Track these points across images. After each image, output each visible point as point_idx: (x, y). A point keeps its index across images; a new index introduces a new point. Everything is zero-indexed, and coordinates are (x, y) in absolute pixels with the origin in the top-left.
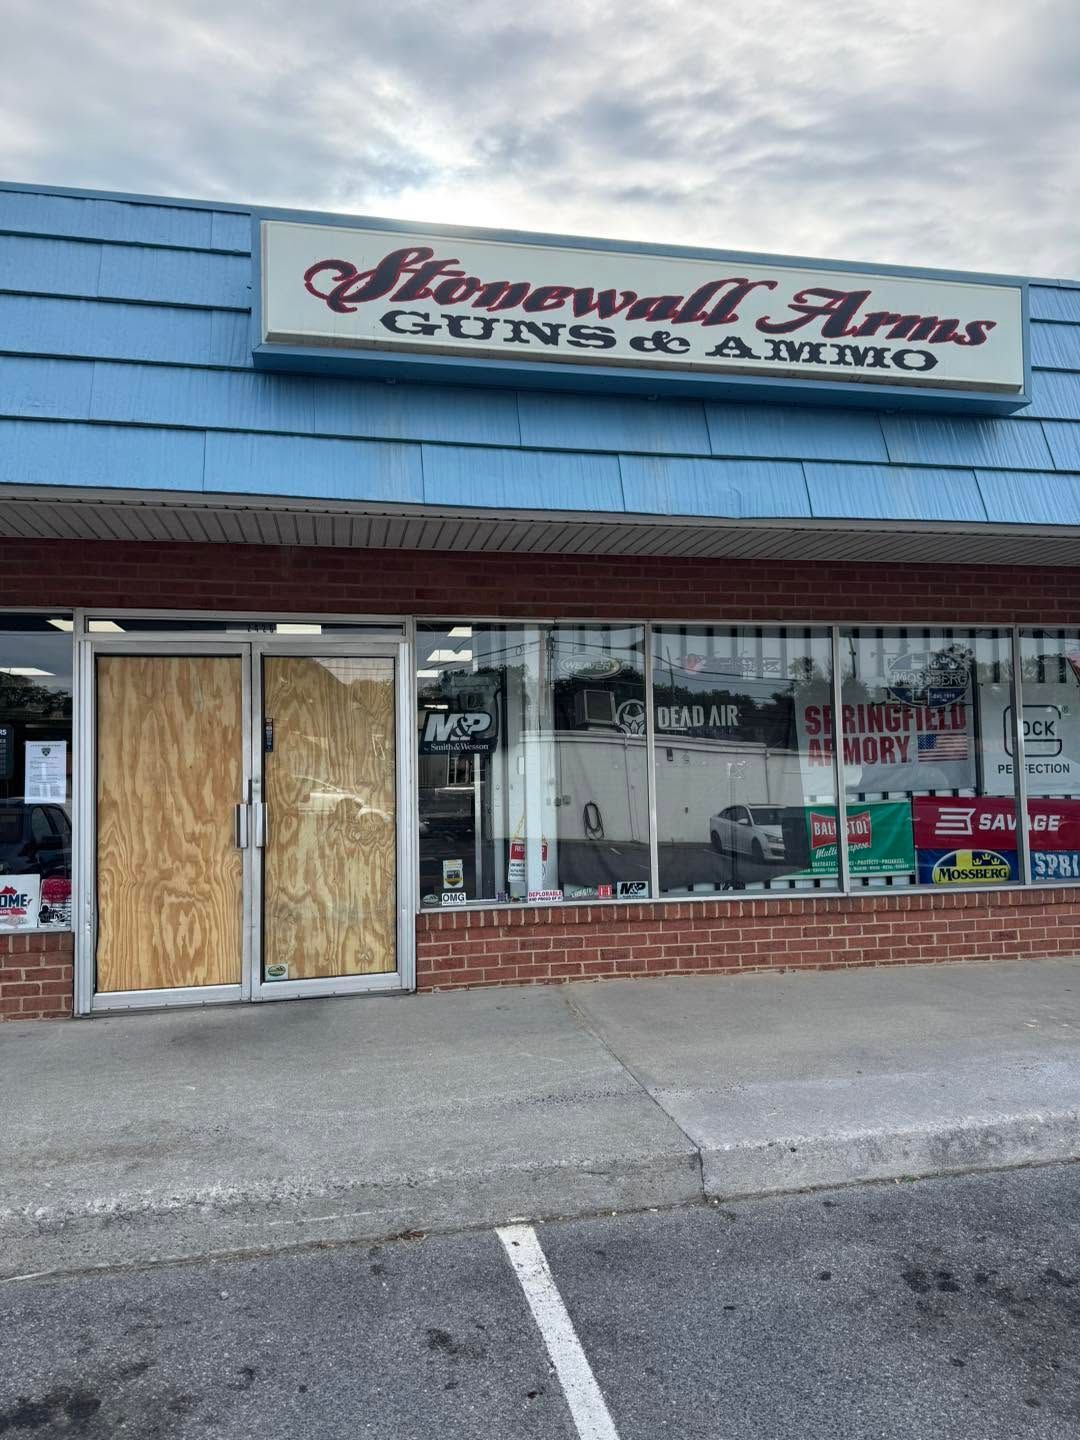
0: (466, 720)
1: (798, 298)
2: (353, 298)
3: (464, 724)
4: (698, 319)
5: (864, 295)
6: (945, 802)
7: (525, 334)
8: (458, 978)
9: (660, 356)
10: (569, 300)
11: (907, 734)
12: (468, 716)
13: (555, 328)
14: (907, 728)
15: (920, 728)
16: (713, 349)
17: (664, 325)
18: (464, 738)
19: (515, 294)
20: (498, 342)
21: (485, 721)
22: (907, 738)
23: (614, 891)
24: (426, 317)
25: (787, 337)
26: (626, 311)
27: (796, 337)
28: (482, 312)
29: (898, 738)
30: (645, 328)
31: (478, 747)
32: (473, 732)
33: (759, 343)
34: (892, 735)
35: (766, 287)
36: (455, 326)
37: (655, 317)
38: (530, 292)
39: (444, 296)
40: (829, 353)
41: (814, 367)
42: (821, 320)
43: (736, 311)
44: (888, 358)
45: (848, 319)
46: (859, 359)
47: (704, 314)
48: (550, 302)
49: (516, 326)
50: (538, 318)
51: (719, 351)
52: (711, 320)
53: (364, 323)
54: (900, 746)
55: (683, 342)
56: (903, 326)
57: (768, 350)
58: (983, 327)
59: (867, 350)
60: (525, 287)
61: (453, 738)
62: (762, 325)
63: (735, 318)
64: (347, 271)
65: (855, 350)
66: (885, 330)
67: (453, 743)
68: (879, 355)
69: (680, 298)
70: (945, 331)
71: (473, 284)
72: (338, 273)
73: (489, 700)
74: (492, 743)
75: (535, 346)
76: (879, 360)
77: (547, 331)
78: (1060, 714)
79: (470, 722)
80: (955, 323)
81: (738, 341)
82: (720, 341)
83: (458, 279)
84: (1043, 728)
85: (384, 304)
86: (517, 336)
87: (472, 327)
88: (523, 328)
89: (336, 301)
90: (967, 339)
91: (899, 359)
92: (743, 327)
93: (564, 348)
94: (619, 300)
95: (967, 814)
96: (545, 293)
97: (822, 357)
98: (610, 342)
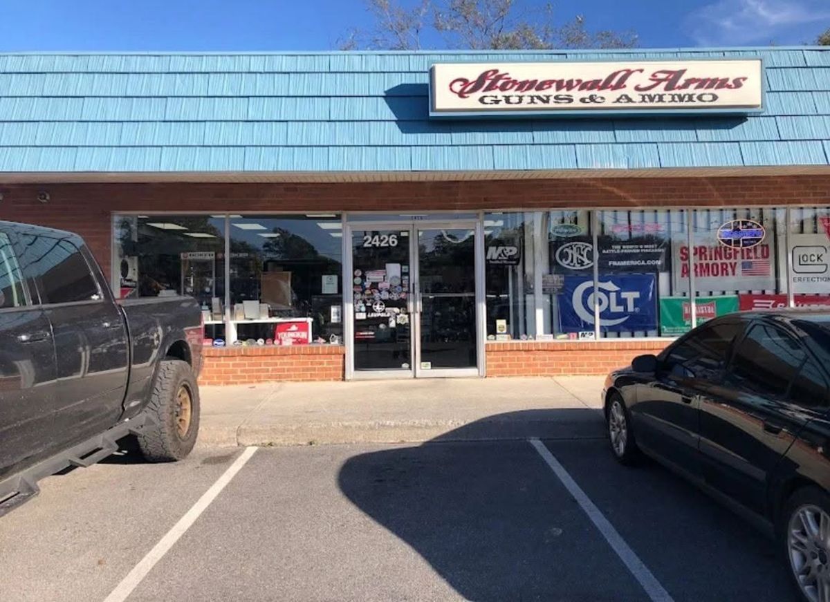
0: (506, 250)
1: (654, 75)
2: (468, 92)
3: (505, 252)
4: (608, 88)
5: (683, 72)
6: (757, 297)
7: (536, 100)
8: (503, 372)
9: (592, 105)
10: (554, 85)
11: (735, 261)
12: (507, 248)
13: (548, 97)
14: (735, 258)
15: (743, 258)
16: (615, 100)
17: (594, 92)
18: (505, 258)
19: (531, 84)
20: (524, 105)
21: (515, 250)
22: (735, 263)
23: (578, 337)
24: (496, 97)
25: (648, 92)
26: (578, 87)
27: (652, 92)
28: (519, 93)
29: (731, 264)
30: (586, 94)
31: (511, 262)
32: (509, 256)
33: (636, 96)
34: (728, 262)
35: (638, 72)
36: (507, 100)
37: (591, 88)
38: (538, 83)
39: (503, 88)
40: (667, 98)
41: (660, 104)
42: (664, 84)
43: (625, 83)
44: (695, 98)
45: (676, 82)
46: (681, 99)
47: (611, 86)
48: (546, 86)
49: (532, 98)
50: (541, 93)
51: (618, 100)
52: (614, 88)
53: (472, 102)
54: (731, 266)
55: (602, 98)
56: (702, 83)
57: (640, 99)
58: (741, 80)
59: (685, 95)
60: (536, 81)
61: (500, 258)
62: (637, 88)
63: (625, 86)
64: (465, 81)
65: (679, 96)
66: (692, 86)
67: (500, 260)
68: (691, 98)
69: (600, 81)
70: (723, 84)
71: (515, 82)
72: (462, 83)
73: (517, 241)
74: (518, 261)
75: (540, 104)
76: (690, 99)
77: (545, 98)
78: (826, 250)
79: (508, 250)
80: (727, 80)
81: (627, 97)
82: (618, 97)
83: (508, 81)
84: (815, 258)
85: (480, 94)
86: (532, 101)
87: (514, 99)
88: (535, 98)
89: (461, 94)
90: (733, 86)
91: (700, 98)
92: (629, 90)
93: (552, 104)
94: (575, 83)
95: (770, 303)
96: (544, 83)
97: (664, 100)
98: (571, 101)
